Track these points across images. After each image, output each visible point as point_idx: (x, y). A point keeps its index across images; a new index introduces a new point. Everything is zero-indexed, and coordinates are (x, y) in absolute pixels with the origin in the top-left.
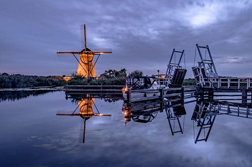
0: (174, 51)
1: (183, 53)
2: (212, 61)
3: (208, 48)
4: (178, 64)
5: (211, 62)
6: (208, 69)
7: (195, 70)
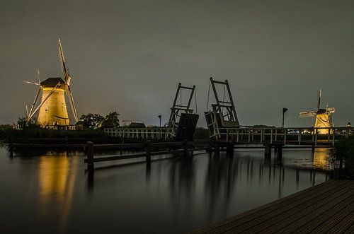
0: (180, 86)
1: (193, 89)
2: (232, 103)
3: (227, 84)
4: (188, 107)
5: (230, 105)
6: (228, 115)
7: (209, 116)
